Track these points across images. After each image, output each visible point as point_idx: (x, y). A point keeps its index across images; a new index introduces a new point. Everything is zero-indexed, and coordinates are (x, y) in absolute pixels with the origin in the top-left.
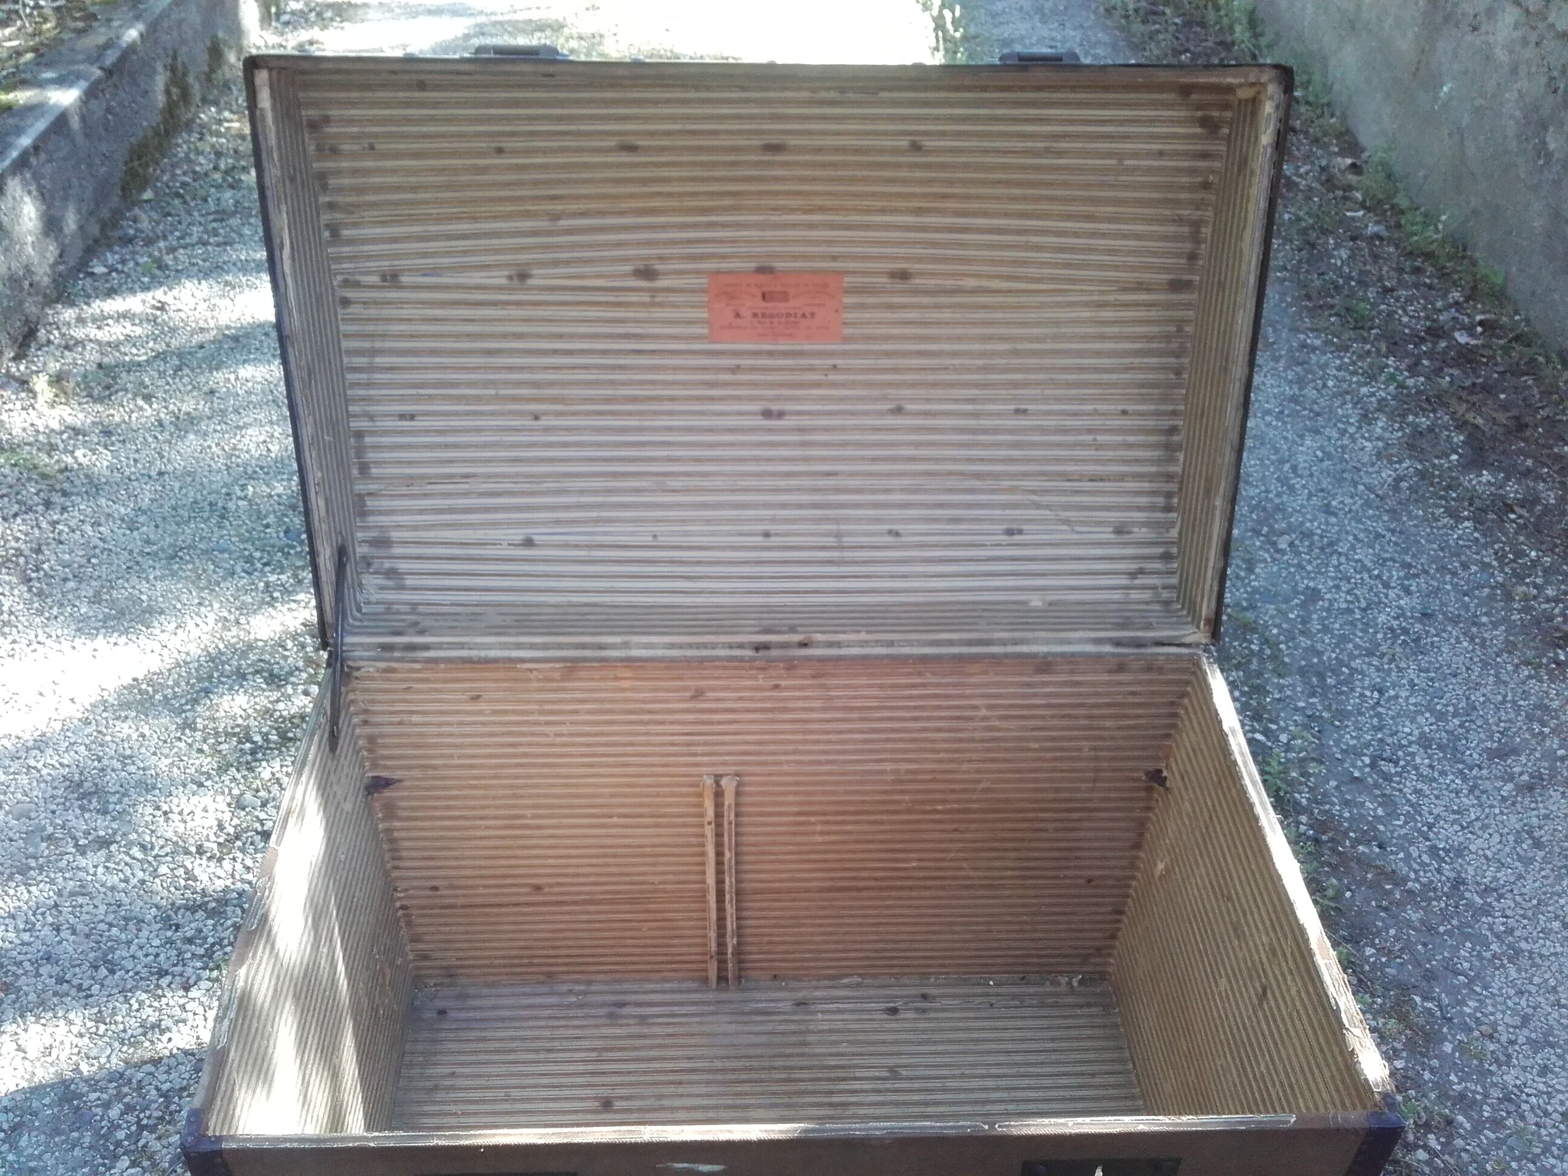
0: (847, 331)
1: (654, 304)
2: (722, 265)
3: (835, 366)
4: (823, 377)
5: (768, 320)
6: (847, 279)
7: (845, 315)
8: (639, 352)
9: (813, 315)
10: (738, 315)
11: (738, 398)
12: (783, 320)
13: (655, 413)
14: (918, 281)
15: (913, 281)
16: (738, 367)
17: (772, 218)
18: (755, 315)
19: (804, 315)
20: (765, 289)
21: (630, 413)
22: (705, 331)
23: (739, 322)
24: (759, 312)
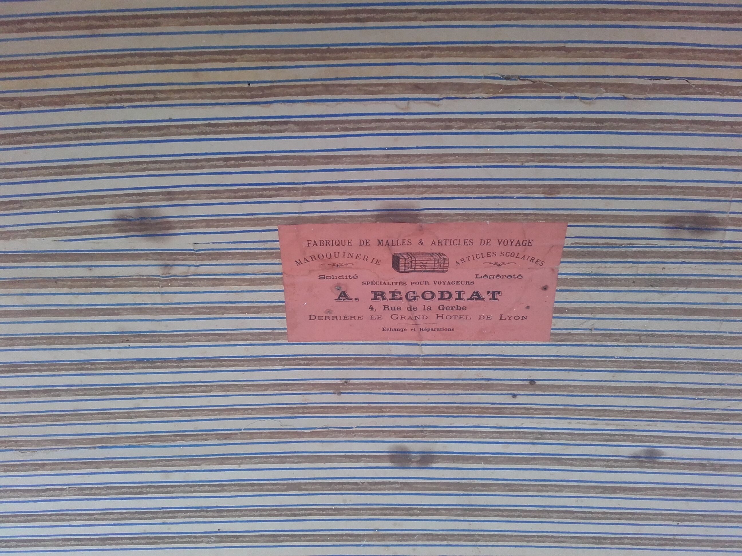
0: (560, 324)
1: (170, 281)
2: (307, 207)
3: (532, 382)
4: (509, 399)
5: (404, 304)
6: (571, 231)
7: (560, 296)
8: (151, 362)
9: (494, 295)
10: (343, 296)
11: (348, 431)
12: (435, 303)
13: (193, 460)
14: (729, 236)
15: (718, 236)
16: (346, 382)
17: (415, 107)
18: (378, 295)
19: (476, 296)
20: (398, 250)
21: (145, 462)
22: (280, 324)
23: (343, 308)
24: (387, 289)
